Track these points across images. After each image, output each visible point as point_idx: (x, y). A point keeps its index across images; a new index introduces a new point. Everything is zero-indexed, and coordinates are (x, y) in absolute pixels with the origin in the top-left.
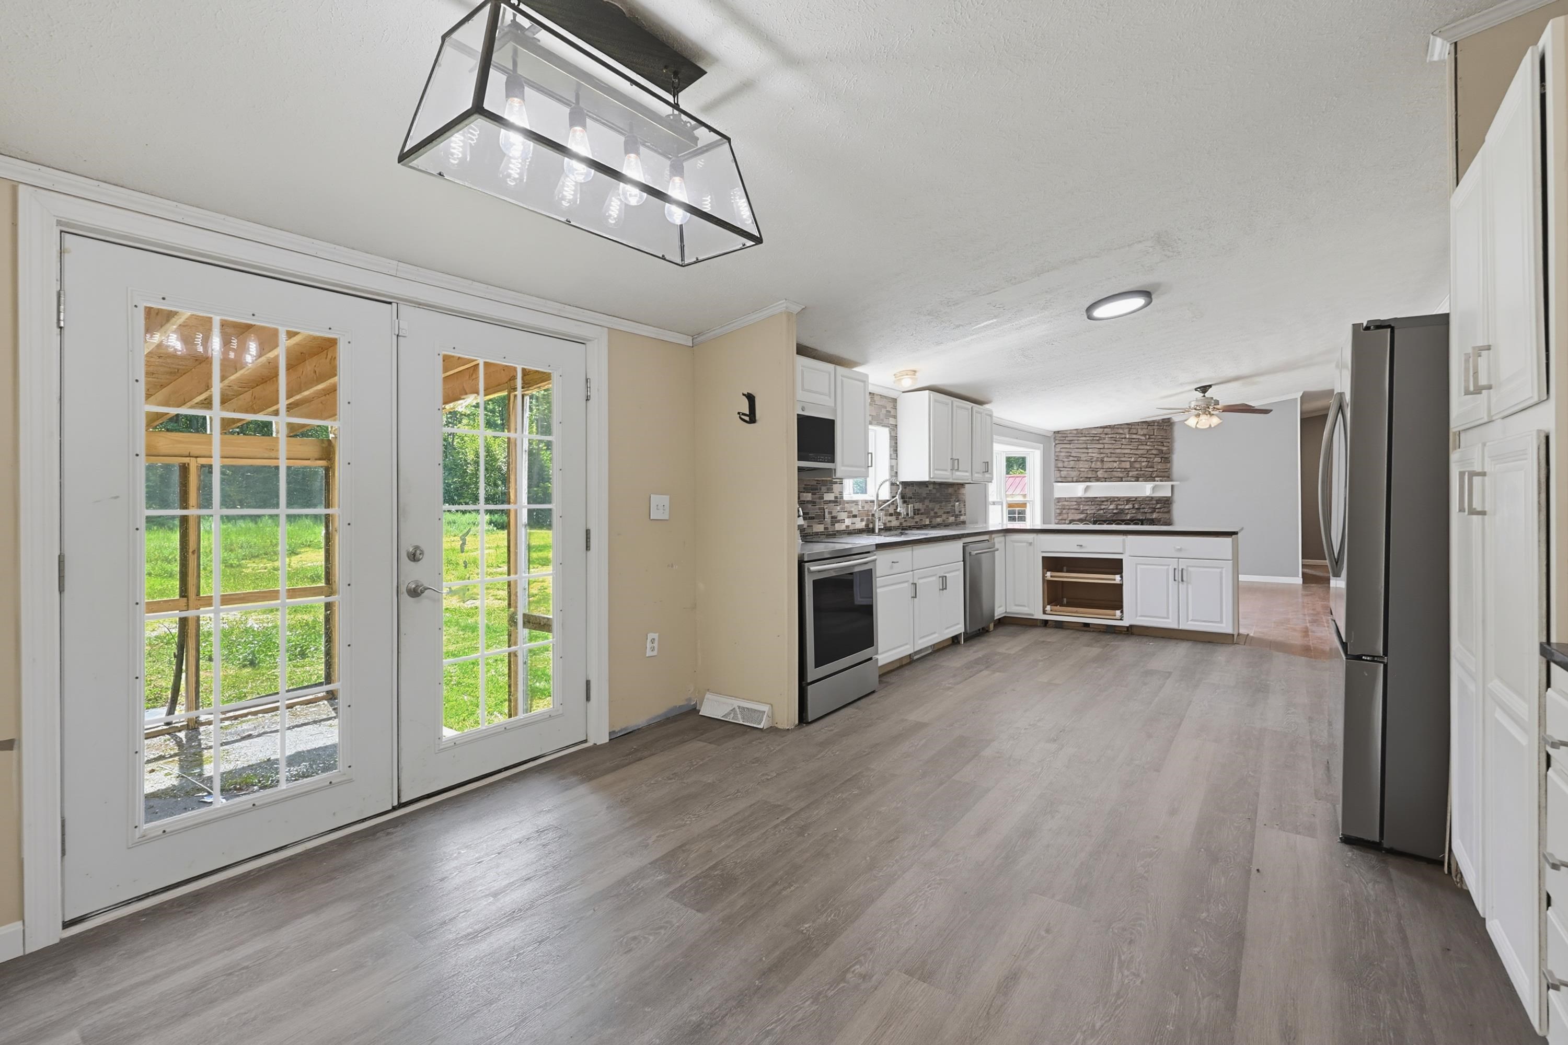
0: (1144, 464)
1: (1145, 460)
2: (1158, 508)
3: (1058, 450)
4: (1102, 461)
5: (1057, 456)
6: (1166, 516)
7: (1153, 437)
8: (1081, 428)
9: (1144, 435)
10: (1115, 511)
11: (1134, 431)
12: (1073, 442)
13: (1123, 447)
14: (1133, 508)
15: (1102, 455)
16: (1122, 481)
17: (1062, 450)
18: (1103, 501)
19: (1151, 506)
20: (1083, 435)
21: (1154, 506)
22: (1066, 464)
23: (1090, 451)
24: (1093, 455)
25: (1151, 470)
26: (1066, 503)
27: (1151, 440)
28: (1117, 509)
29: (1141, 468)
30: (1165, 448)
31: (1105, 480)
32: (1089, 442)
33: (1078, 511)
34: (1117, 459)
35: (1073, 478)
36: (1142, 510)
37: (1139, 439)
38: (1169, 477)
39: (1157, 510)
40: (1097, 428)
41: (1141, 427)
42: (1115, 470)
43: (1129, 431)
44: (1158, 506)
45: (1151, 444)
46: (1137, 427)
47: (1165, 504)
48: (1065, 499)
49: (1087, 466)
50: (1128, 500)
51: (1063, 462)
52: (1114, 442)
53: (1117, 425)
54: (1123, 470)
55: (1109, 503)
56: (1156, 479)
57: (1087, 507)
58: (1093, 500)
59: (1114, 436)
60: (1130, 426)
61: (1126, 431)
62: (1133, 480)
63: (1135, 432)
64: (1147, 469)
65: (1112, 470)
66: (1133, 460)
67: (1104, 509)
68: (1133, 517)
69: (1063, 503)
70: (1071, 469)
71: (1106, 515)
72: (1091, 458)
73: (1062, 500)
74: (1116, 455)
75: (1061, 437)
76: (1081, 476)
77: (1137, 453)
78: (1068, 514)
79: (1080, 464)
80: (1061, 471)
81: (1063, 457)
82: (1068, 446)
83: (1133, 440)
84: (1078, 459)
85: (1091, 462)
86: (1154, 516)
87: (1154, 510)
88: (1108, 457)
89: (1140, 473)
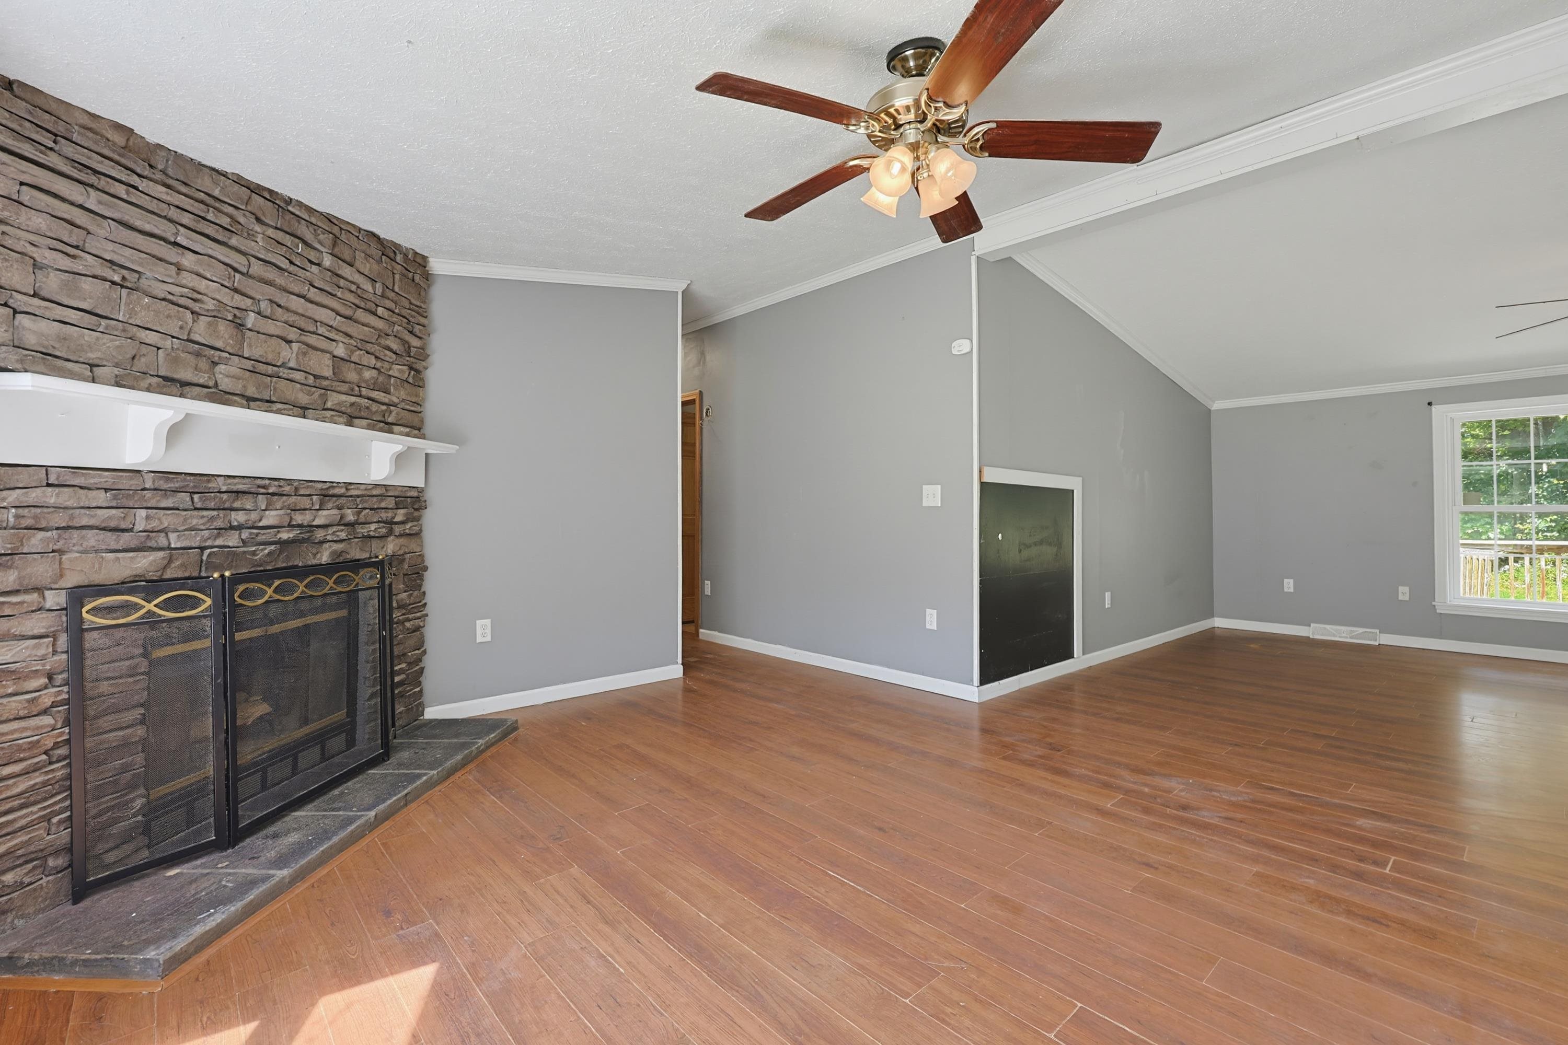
0: (368, 374)
1: (373, 361)
2: (398, 523)
4: (239, 325)
6: (413, 546)
7: (394, 295)
8: (152, 138)
9: (371, 279)
10: (285, 535)
11: (346, 254)
12: (103, 183)
13: (313, 294)
14: (342, 520)
15: (239, 301)
16: (304, 418)
17: (32, 197)
19: (384, 515)
20: (159, 176)
21: (389, 515)
22: (52, 283)
23: (188, 260)
24: (202, 285)
25: (385, 398)
26: (51, 496)
27: (386, 303)
28: (287, 526)
29: (359, 388)
30: (413, 341)
31: (248, 404)
32: (186, 219)
33: (126, 539)
34: (293, 334)
35: (93, 367)
36: (362, 531)
37: (357, 286)
38: (419, 429)
39: (397, 529)
41: (362, 246)
42: (284, 372)
43: (332, 244)
44: (400, 515)
45: (386, 314)
46: (354, 242)
47: (413, 508)
48: (51, 478)
49: (166, 321)
50: (326, 494)
51: (36, 265)
52: (284, 264)
53: (300, 204)
54: (310, 380)
55: (262, 501)
56: (396, 428)
57: (167, 520)
58: (197, 489)
59: (285, 239)
60: (334, 230)
61: (323, 240)
62: (338, 420)
63: (348, 259)
64: (374, 394)
65: (276, 370)
66: (339, 352)
67: (240, 528)
68: (341, 553)
69: (34, 496)
70: (89, 320)
71: (254, 553)
72: (196, 296)
73: (23, 478)
74: (292, 318)
75: (27, 124)
76: (141, 364)
77: (350, 330)
78: (60, 553)
79: (143, 310)
80: (17, 311)
81: (34, 239)
82: (73, 190)
83: (342, 282)
84: (126, 283)
85: (192, 312)
86: (391, 546)
87: (389, 530)
88: (260, 314)
89: (359, 400)
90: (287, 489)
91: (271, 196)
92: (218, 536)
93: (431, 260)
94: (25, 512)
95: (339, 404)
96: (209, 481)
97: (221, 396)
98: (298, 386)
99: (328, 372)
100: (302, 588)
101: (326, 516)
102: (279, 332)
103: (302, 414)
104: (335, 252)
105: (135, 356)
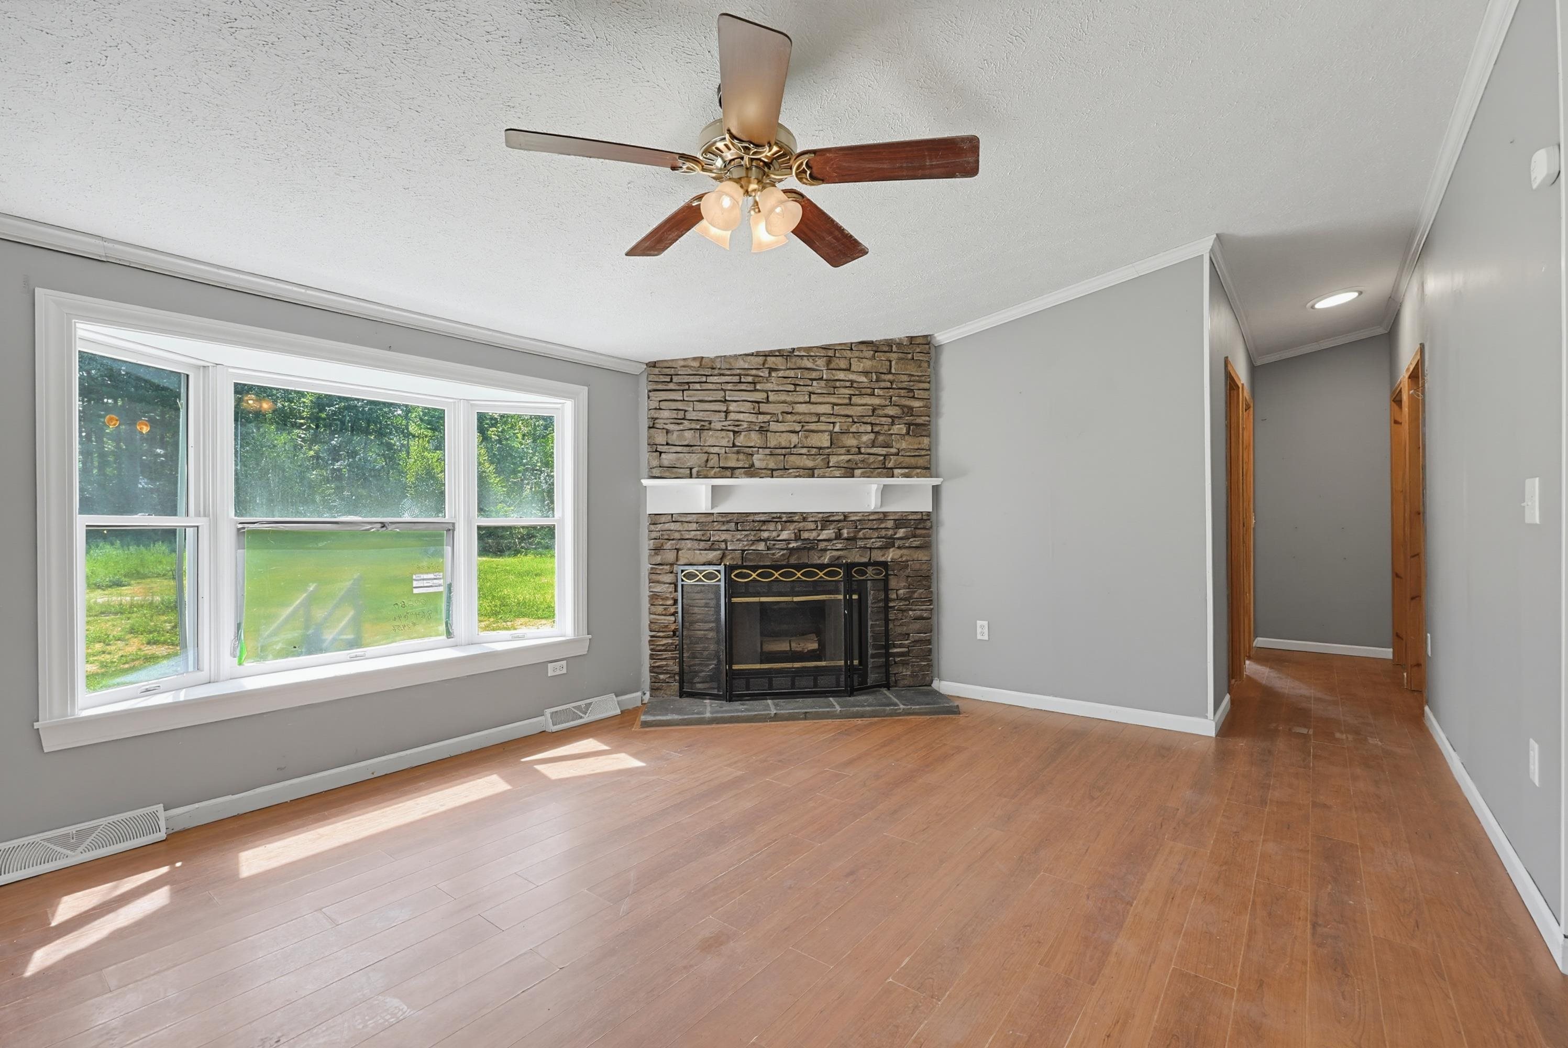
0: (865, 438)
1: (869, 428)
2: (898, 539)
3: (654, 404)
5: (654, 418)
6: (921, 555)
7: (890, 377)
8: (712, 355)
9: (866, 373)
10: (796, 543)
11: (843, 364)
12: (692, 386)
13: (814, 398)
14: (838, 536)
15: (763, 418)
16: (813, 476)
17: (663, 405)
18: (764, 522)
19: (883, 533)
20: (716, 372)
21: (890, 532)
22: (674, 438)
23: (733, 407)
24: (741, 417)
25: (883, 451)
26: (673, 526)
27: (883, 384)
28: (796, 540)
29: (859, 448)
30: (916, 404)
31: (772, 473)
32: (730, 387)
33: (704, 545)
34: (799, 427)
35: (691, 469)
36: (860, 543)
37: (852, 382)
38: (926, 468)
39: (897, 543)
40: (752, 355)
41: (857, 354)
42: (795, 451)
43: (829, 362)
44: (901, 533)
45: (881, 392)
46: (848, 354)
47: (915, 528)
48: (673, 519)
49: (724, 442)
50: (826, 520)
51: (668, 432)
53: (799, 349)
54: (814, 451)
55: (779, 526)
56: (896, 471)
58: (740, 521)
59: (792, 373)
60: (830, 353)
61: (821, 363)
62: (837, 473)
63: (843, 366)
64: (874, 450)
65: (788, 451)
66: (837, 429)
67: (765, 540)
68: (839, 558)
69: (667, 526)
70: (686, 448)
71: (773, 554)
72: (737, 423)
73: (663, 519)
74: (798, 418)
75: (661, 376)
76: (710, 464)
77: (849, 413)
78: (678, 550)
79: (710, 438)
80: (661, 453)
81: (665, 421)
82: (678, 395)
83: (838, 384)
84: (704, 427)
85: (735, 432)
86: (891, 555)
87: (890, 543)
88: (777, 421)
89: (855, 457)
90: (796, 518)
91: (780, 354)
92: (752, 545)
93: (935, 335)
94: (664, 533)
95: (837, 462)
96: (748, 517)
97: (751, 471)
98: (805, 457)
99: (827, 444)
100: (799, 573)
101: (827, 534)
102: (788, 429)
103: (811, 473)
104: (831, 366)
105: (707, 461)
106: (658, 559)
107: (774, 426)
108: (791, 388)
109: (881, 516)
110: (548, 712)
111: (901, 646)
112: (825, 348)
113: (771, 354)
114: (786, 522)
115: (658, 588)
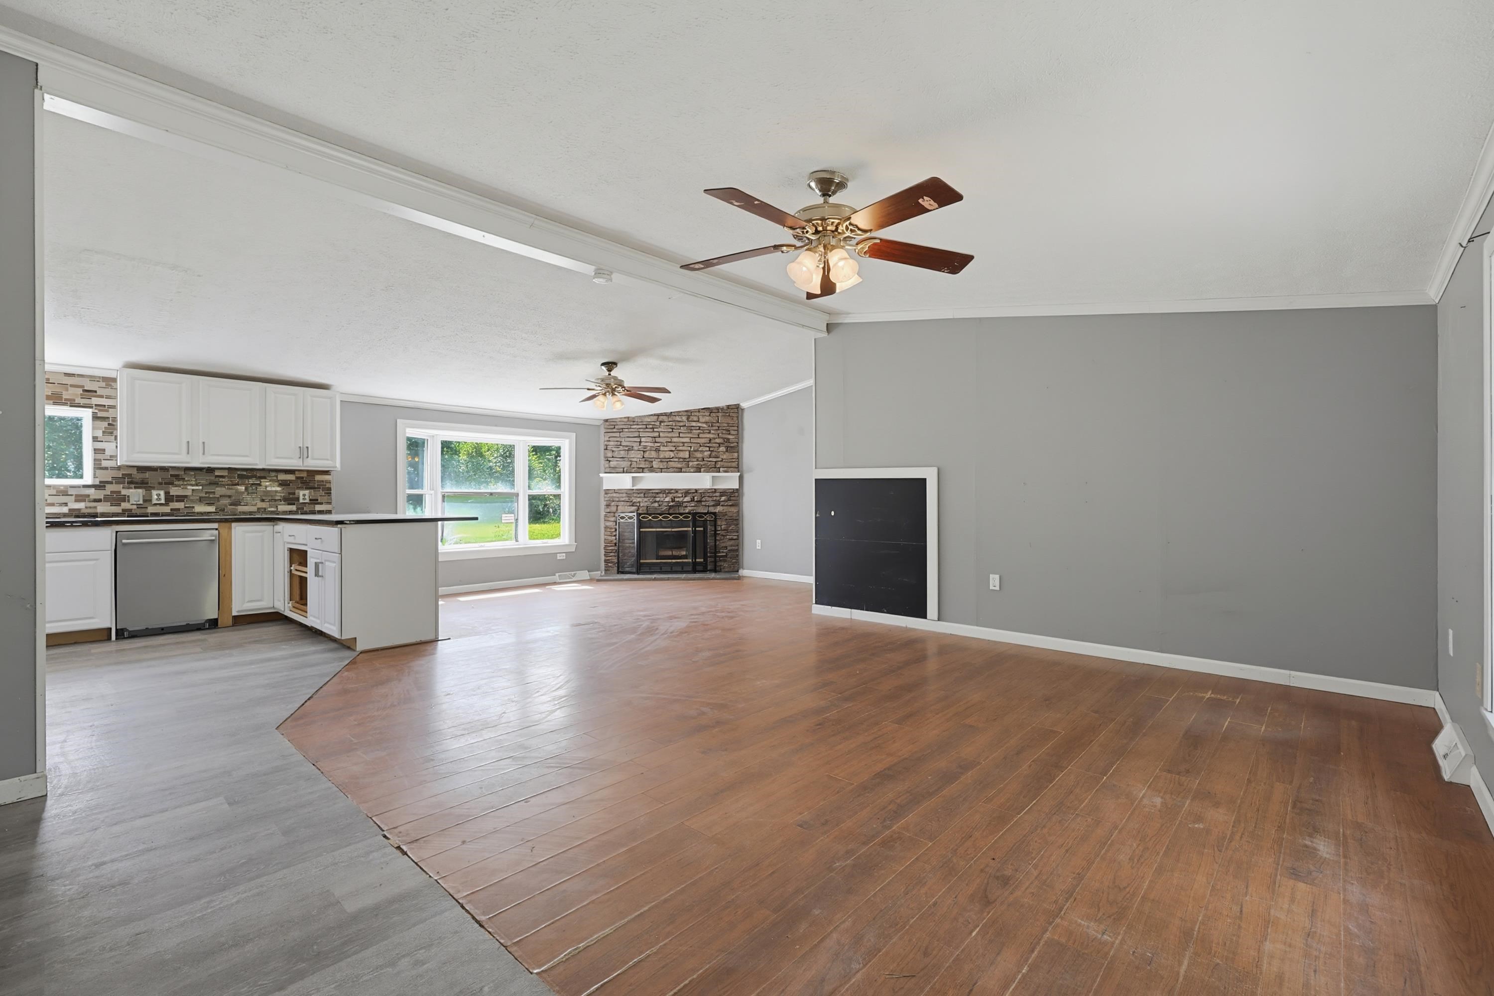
0: (706, 454)
1: (708, 449)
2: (722, 501)
3: (607, 439)
5: (607, 445)
6: (734, 509)
7: (718, 424)
8: (633, 416)
9: (706, 423)
10: (672, 504)
11: (695, 419)
12: (624, 430)
13: (681, 435)
14: (693, 500)
15: (657, 445)
16: (681, 472)
17: (611, 439)
18: (657, 493)
19: (715, 498)
21: (718, 498)
22: (615, 454)
23: (643, 439)
24: (647, 444)
25: (714, 460)
26: (615, 495)
27: (714, 428)
28: (672, 501)
29: (703, 459)
30: (731, 437)
31: (661, 470)
33: (632, 504)
34: (674, 449)
35: (624, 468)
36: (703, 503)
37: (700, 427)
38: (736, 468)
39: (725, 503)
40: (652, 415)
41: (702, 414)
42: (672, 460)
43: (688, 418)
44: (723, 498)
45: (714, 432)
46: (697, 414)
47: (731, 497)
48: (615, 491)
49: (639, 456)
50: (687, 492)
51: (613, 451)
53: (674, 412)
54: (681, 460)
55: (665, 495)
56: (721, 469)
57: (639, 499)
58: (646, 492)
60: (689, 414)
61: (684, 418)
62: (692, 470)
64: (711, 459)
65: (669, 460)
66: (692, 449)
67: (658, 502)
68: (694, 510)
69: (612, 495)
70: (621, 459)
71: (661, 509)
72: (645, 447)
73: (611, 492)
74: (674, 444)
75: (610, 426)
76: (632, 466)
78: (617, 506)
79: (632, 454)
80: (610, 461)
81: (612, 446)
82: (617, 435)
83: (693, 428)
84: (630, 449)
85: (644, 451)
86: (718, 509)
87: (717, 504)
88: (664, 446)
89: (701, 463)
90: (673, 492)
91: (665, 414)
92: (652, 504)
93: (741, 404)
94: (611, 498)
95: (692, 465)
96: (650, 491)
97: (652, 470)
98: (677, 463)
99: (687, 456)
100: (671, 517)
102: (669, 449)
103: (680, 470)
104: (690, 420)
105: (631, 465)
106: (608, 510)
107: (662, 448)
108: (671, 430)
109: (713, 490)
110: (557, 574)
111: (723, 552)
112: (686, 411)
113: (661, 415)
114: (668, 493)
115: (608, 524)
